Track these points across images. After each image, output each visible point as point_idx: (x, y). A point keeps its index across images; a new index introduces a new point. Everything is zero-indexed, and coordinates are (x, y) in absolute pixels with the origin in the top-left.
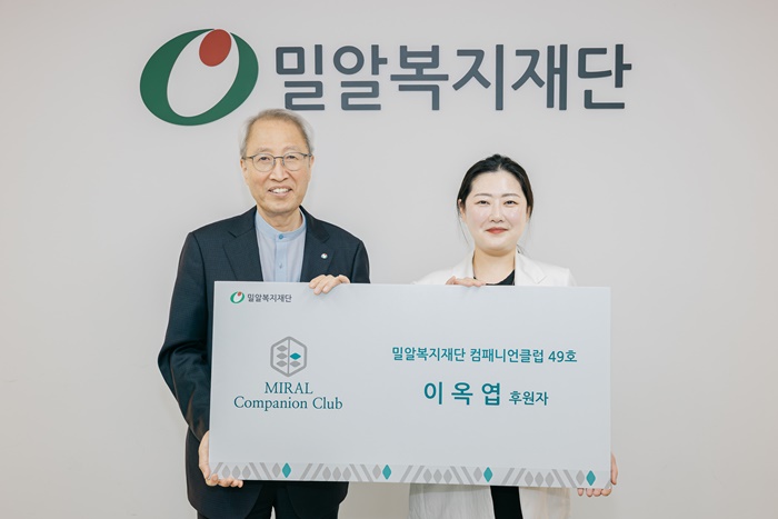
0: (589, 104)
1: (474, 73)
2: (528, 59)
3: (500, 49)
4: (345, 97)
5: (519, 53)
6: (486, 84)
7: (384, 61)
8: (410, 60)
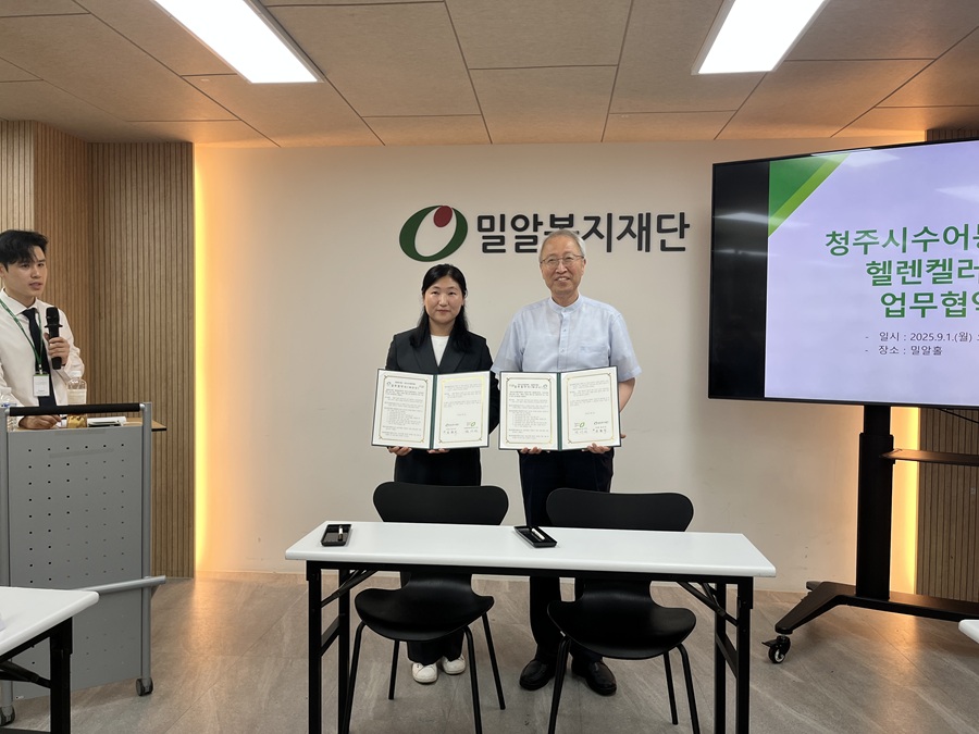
0: (664, 247)
1: (594, 230)
2: (627, 221)
3: (610, 216)
4: (518, 245)
5: (621, 218)
6: (601, 236)
7: (541, 224)
8: (556, 223)
